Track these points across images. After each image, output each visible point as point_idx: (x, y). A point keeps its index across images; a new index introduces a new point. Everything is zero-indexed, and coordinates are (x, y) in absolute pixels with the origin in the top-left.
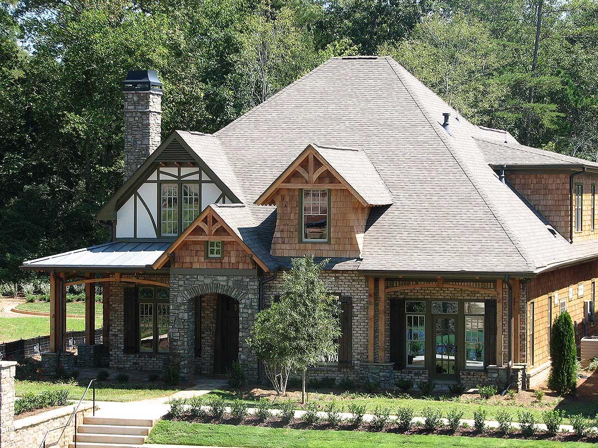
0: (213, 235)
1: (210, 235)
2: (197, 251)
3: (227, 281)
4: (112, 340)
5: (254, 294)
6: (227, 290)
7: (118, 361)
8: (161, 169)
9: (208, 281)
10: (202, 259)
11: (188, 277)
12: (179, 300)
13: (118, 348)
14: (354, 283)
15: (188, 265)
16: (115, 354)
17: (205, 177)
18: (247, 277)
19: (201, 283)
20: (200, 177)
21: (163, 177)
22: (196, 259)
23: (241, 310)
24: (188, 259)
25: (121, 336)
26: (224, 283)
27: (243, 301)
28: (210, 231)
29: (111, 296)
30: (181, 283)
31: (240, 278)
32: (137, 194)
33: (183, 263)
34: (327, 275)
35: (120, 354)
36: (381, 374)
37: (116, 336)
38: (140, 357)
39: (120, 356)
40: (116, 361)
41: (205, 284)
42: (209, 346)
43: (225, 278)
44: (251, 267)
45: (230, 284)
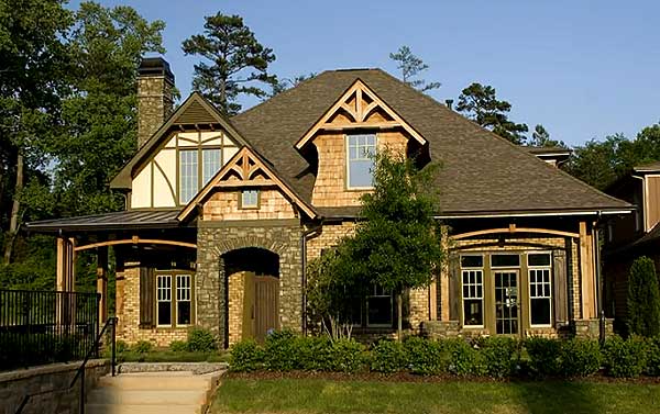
2: (229, 201)
3: (265, 233)
5: (297, 247)
12: (209, 257)
23: (282, 266)
27: (284, 255)
30: (211, 237)
36: (448, 333)
42: (236, 315)
44: (292, 216)
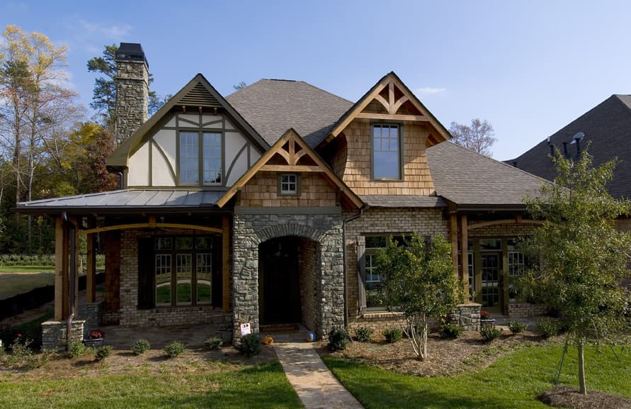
0: (297, 164)
1: (293, 165)
4: (123, 296)
6: (307, 231)
7: (131, 319)
8: (181, 116)
9: (283, 221)
10: (275, 196)
11: (258, 217)
13: (130, 304)
14: (431, 221)
15: (257, 203)
16: (127, 311)
17: (228, 126)
18: (329, 215)
19: (274, 224)
20: (224, 126)
21: (182, 124)
22: (267, 195)
24: (257, 196)
25: (134, 290)
26: (303, 223)
28: (292, 160)
29: (122, 248)
31: (321, 217)
32: (152, 141)
33: (250, 200)
34: (403, 213)
35: (134, 311)
37: (128, 291)
38: (157, 312)
39: (133, 312)
40: (129, 318)
41: (279, 225)
43: (303, 217)
45: (310, 224)
